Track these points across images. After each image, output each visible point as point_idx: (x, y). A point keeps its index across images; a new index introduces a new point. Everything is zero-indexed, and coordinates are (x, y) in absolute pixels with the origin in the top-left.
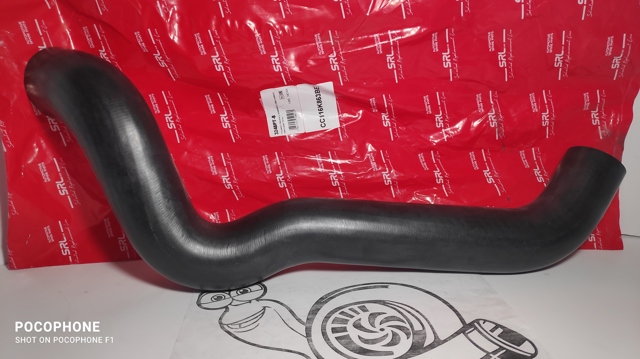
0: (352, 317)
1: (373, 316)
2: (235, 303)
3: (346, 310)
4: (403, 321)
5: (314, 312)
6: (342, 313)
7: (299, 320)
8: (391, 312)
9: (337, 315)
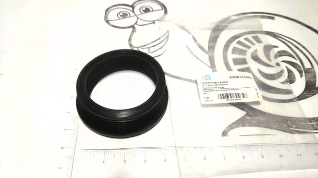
0: (249, 47)
1: (268, 48)
2: (140, 22)
3: (242, 39)
4: (294, 57)
5: (213, 40)
6: (239, 43)
7: (201, 48)
8: (282, 47)
9: (234, 44)
